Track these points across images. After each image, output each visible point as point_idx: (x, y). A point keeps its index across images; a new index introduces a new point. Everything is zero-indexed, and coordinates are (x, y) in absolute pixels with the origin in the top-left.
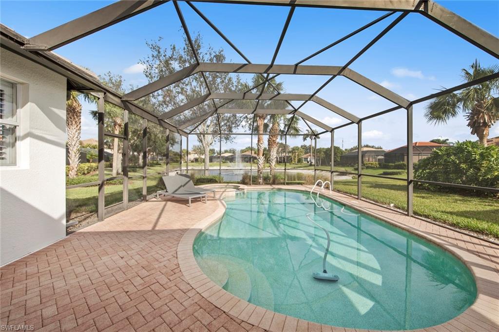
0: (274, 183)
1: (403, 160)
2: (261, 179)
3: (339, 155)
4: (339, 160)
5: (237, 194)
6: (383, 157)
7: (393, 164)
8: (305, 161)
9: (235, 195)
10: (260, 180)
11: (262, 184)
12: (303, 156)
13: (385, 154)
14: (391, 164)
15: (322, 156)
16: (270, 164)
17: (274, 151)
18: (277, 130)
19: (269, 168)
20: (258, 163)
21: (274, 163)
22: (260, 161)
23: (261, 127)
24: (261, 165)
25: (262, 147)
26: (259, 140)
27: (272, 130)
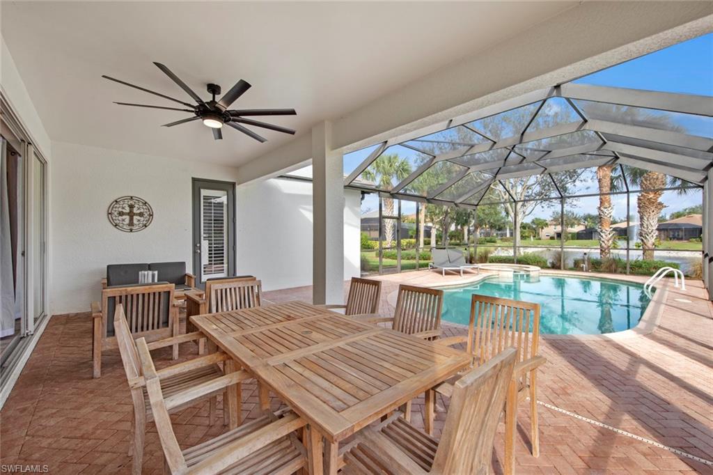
9: (512, 276)
11: (587, 271)
16: (642, 240)
17: (651, 217)
18: (657, 179)
19: (641, 248)
20: (600, 239)
21: (651, 240)
22: (604, 236)
23: (604, 180)
24: (606, 242)
25: (607, 212)
26: (601, 203)
27: (646, 180)
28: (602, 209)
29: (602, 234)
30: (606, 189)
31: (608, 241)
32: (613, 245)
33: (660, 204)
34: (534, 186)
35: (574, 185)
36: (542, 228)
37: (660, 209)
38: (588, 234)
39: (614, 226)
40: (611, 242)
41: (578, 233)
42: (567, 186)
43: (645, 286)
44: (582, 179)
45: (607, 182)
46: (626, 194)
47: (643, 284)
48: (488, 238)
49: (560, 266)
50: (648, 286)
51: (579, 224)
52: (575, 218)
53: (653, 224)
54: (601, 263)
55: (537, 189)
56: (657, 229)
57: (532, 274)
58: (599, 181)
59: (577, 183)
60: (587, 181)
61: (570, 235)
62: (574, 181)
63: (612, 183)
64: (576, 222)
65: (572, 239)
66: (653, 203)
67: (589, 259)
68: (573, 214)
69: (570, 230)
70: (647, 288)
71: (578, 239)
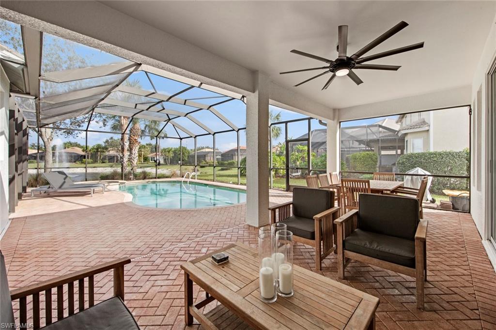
0: (144, 178)
1: (233, 159)
3: (186, 155)
4: (187, 159)
5: (120, 187)
6: (220, 157)
7: (227, 162)
8: (152, 160)
9: (118, 188)
10: (130, 177)
11: (133, 180)
12: (149, 155)
13: (222, 155)
14: (225, 162)
15: (171, 155)
17: (136, 149)
21: (136, 161)
22: (125, 159)
24: (125, 163)
27: (134, 129)
28: (124, 143)
43: (182, 182)
53: (136, 153)
66: (137, 141)
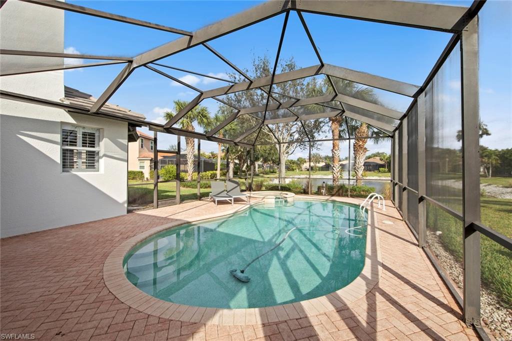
2: (324, 189)
16: (356, 173)
17: (361, 157)
18: (364, 132)
19: (355, 178)
20: (333, 172)
21: (361, 172)
22: (335, 170)
23: (335, 131)
24: (336, 173)
25: (337, 153)
26: (333, 146)
27: (358, 133)
28: (334, 151)
29: (334, 168)
30: (337, 137)
31: (337, 173)
32: (340, 176)
33: (365, 149)
34: (294, 134)
35: (319, 135)
36: (303, 164)
37: (365, 152)
38: (327, 168)
39: (340, 163)
40: (339, 173)
41: (322, 167)
42: (314, 135)
43: (361, 207)
44: (323, 131)
45: (337, 132)
46: (348, 141)
47: (360, 206)
48: (272, 170)
49: (308, 191)
50: (363, 207)
51: (322, 162)
52: (321, 158)
53: (361, 161)
54: (333, 188)
55: (296, 136)
56: (364, 165)
57: (288, 199)
58: (333, 132)
59: (320, 133)
60: (326, 132)
61: (318, 168)
62: (319, 132)
63: (340, 133)
64: (321, 160)
65: (319, 170)
66: (362, 148)
67: (326, 185)
68: (319, 155)
69: (318, 165)
70: (362, 209)
71: (322, 170)
